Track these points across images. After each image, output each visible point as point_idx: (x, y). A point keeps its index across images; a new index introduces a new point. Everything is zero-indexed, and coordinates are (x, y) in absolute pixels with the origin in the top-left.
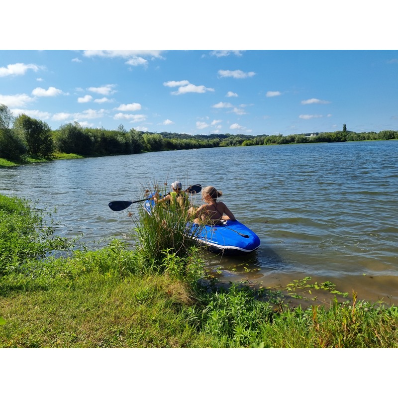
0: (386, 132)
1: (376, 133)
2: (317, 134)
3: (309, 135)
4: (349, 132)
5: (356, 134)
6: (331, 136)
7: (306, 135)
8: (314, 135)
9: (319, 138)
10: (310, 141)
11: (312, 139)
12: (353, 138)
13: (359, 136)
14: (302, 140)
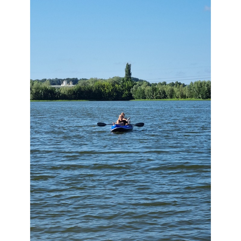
1: (184, 86)
2: (75, 81)
4: (137, 80)
5: (149, 84)
6: (103, 87)
7: (53, 82)
9: (79, 89)
10: (61, 95)
11: (65, 92)
12: (144, 93)
13: (155, 90)
14: (44, 94)
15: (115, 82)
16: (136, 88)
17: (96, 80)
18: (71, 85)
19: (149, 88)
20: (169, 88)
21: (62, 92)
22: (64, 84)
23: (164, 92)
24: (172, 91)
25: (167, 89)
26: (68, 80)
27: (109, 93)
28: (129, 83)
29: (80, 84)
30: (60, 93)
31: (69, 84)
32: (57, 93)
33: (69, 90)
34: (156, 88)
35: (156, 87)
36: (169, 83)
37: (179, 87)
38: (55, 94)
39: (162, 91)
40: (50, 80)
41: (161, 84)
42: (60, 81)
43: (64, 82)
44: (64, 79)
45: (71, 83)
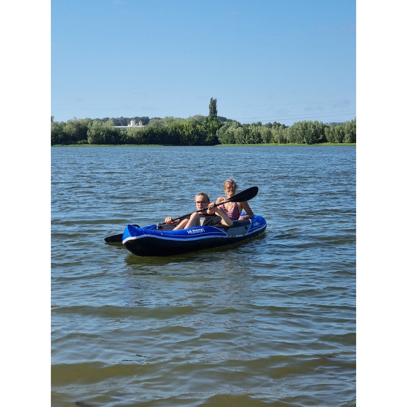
0: (306, 124)
1: (284, 127)
2: (145, 121)
3: (125, 122)
4: (224, 119)
5: (239, 125)
6: (181, 128)
7: (117, 122)
8: (137, 122)
9: (151, 131)
10: (127, 138)
11: (132, 135)
12: (233, 136)
13: (247, 132)
14: (106, 137)
15: (197, 122)
17: (172, 120)
18: (140, 126)
19: (240, 130)
20: (266, 129)
21: (129, 134)
22: (132, 124)
23: (259, 135)
24: (270, 133)
25: (263, 131)
26: (137, 120)
27: (189, 136)
28: (214, 124)
29: (151, 125)
30: (126, 136)
31: (138, 124)
32: (123, 135)
33: (137, 132)
34: (248, 130)
35: (249, 128)
36: (265, 124)
37: (278, 130)
38: (120, 137)
39: (256, 133)
40: (114, 120)
41: (255, 125)
42: (126, 121)
43: (131, 122)
44: (132, 118)
45: (140, 123)
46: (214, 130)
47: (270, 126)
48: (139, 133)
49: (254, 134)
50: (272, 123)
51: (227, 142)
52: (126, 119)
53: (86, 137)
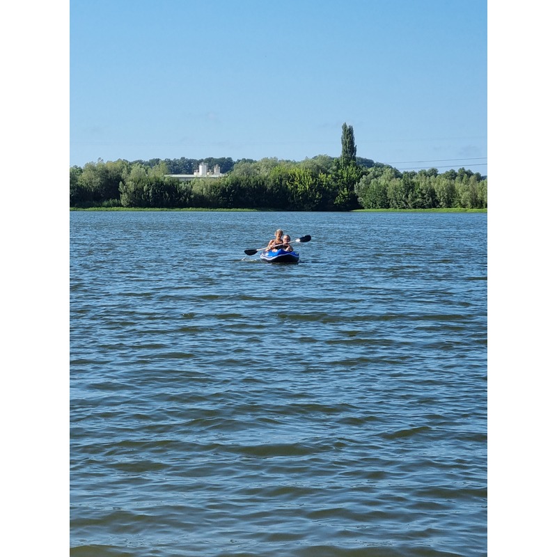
2: (226, 165)
4: (369, 163)
5: (397, 175)
6: (291, 178)
7: (174, 167)
8: (210, 168)
9: (236, 185)
10: (192, 196)
11: (202, 190)
12: (386, 194)
13: (410, 187)
14: (154, 193)
15: (319, 167)
16: (367, 183)
17: (274, 164)
18: (217, 174)
19: (398, 183)
20: (445, 182)
21: (196, 189)
22: (201, 172)
23: (432, 193)
24: (452, 190)
25: (440, 186)
26: (211, 163)
27: (305, 194)
28: (351, 171)
29: (236, 173)
30: (190, 193)
31: (213, 171)
32: (184, 192)
33: (211, 186)
34: (413, 184)
35: (414, 180)
36: (444, 172)
37: (467, 182)
38: (181, 194)
39: (427, 189)
40: (168, 162)
41: (425, 174)
42: (190, 165)
43: (200, 167)
44: (201, 161)
45: (217, 169)
46: (351, 184)
47: (452, 175)
48: (213, 187)
49: (424, 192)
50: (457, 171)
51: (374, 205)
52: (190, 162)
53: (117, 195)
